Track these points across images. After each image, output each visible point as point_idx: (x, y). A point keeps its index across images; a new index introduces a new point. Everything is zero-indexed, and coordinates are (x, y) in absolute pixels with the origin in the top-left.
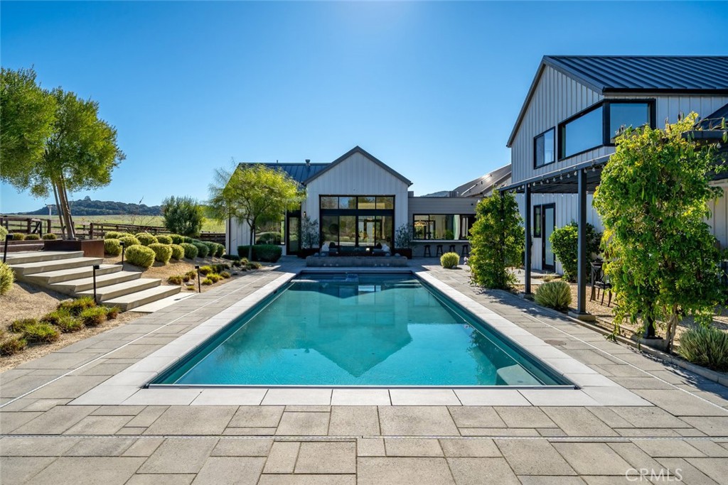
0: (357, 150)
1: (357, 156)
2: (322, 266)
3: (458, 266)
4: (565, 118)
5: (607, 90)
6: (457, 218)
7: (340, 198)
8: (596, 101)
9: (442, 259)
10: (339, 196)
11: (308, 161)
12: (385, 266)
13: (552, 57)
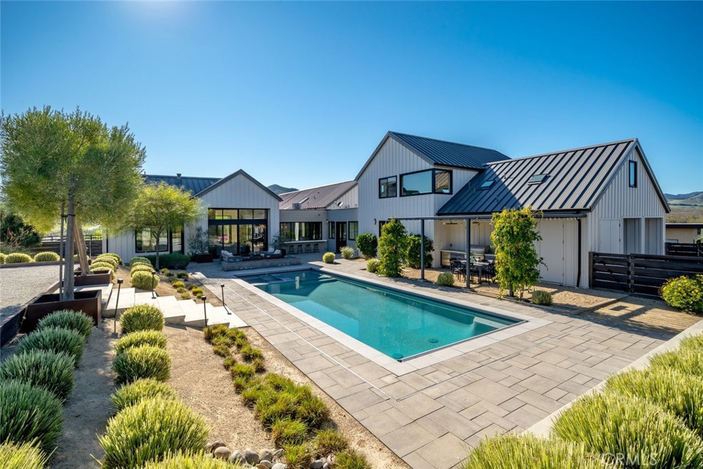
0: (241, 172)
1: (241, 177)
2: (239, 270)
3: (335, 261)
4: (404, 173)
5: (436, 164)
6: (297, 225)
7: (224, 211)
8: (428, 168)
9: (324, 257)
10: (223, 209)
11: (179, 175)
12: (286, 265)
13: (394, 133)
